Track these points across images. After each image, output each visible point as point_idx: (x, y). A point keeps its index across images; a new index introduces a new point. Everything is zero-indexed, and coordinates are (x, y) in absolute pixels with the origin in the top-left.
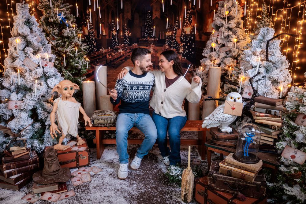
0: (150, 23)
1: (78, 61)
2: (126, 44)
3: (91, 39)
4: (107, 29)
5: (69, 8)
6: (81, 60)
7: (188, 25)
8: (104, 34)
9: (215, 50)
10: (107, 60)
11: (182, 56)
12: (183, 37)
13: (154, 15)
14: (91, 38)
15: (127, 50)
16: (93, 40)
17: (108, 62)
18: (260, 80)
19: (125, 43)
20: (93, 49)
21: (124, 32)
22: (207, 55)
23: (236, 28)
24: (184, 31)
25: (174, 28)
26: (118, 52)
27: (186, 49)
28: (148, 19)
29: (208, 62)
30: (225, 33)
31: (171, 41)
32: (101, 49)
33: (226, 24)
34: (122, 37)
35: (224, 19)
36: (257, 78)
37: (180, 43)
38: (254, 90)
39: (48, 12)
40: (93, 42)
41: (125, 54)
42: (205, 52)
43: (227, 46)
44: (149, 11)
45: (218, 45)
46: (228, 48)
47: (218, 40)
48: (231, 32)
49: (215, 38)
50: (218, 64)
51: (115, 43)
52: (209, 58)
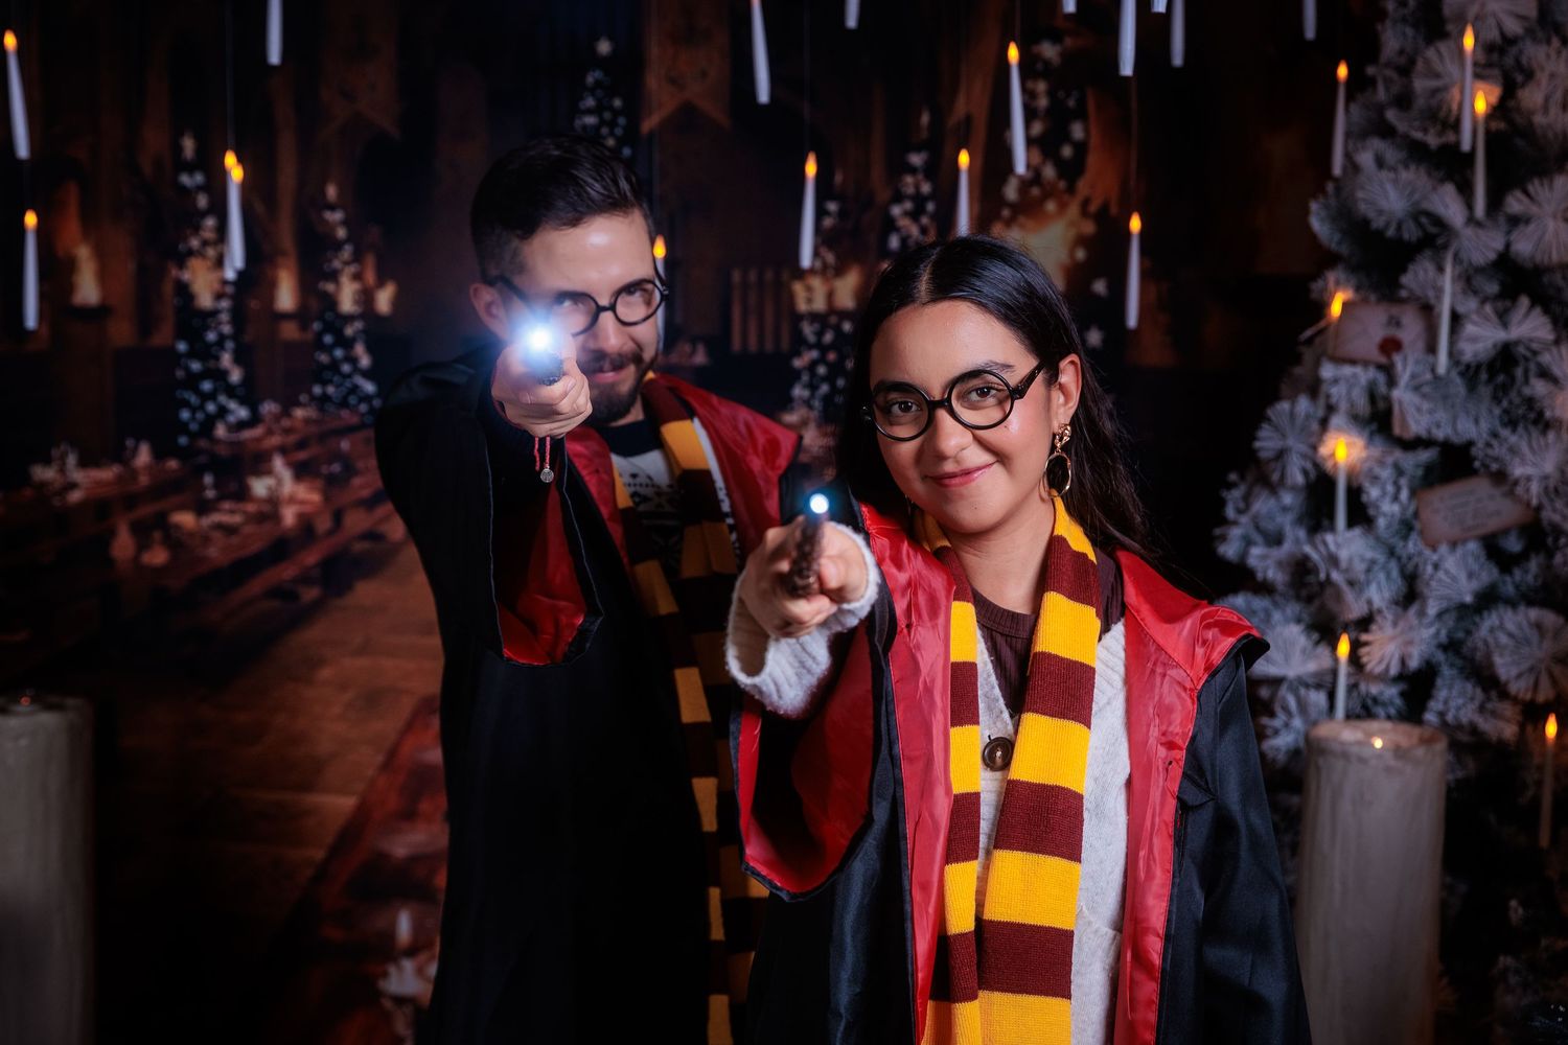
2: (344, 404)
7: (1046, 196)
8: (88, 290)
9: (1360, 515)
13: (653, 81)
15: (350, 470)
19: (325, 398)
21: (315, 277)
22: (1265, 562)
25: (890, 225)
26: (243, 494)
28: (597, 128)
30: (1470, 329)
32: (47, 461)
33: (1471, 220)
34: (290, 331)
35: (1451, 165)
41: (323, 524)
42: (1244, 519)
43: (1500, 477)
44: (604, 47)
45: (1390, 460)
46: (1511, 493)
47: (1396, 394)
48: (1538, 310)
49: (1358, 370)
50: (1400, 677)
51: (206, 397)
52: (1298, 598)
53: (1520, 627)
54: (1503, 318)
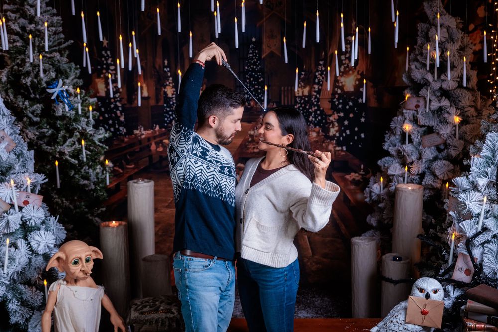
0: (257, 66)
1: (88, 173)
3: (112, 106)
4: (152, 82)
5: (65, 48)
6: (95, 169)
7: (350, 70)
8: (145, 93)
9: (411, 141)
10: (151, 157)
11: (336, 144)
12: (338, 100)
13: (264, 47)
14: (112, 103)
16: (117, 109)
17: (154, 162)
18: (488, 242)
20: (119, 130)
22: (392, 150)
23: (458, 90)
24: (340, 84)
25: (316, 77)
27: (346, 128)
28: (253, 57)
29: (395, 169)
30: (432, 103)
31: (309, 109)
32: (138, 130)
33: (434, 80)
36: (481, 239)
37: (330, 113)
38: (475, 266)
39: (18, 61)
40: (118, 112)
42: (388, 141)
43: (438, 134)
44: (254, 40)
45: (417, 130)
46: (440, 137)
47: (418, 116)
48: (447, 99)
49: (411, 111)
50: (418, 175)
51: (170, 116)
52: (399, 158)
53: (441, 165)
54: (439, 101)
